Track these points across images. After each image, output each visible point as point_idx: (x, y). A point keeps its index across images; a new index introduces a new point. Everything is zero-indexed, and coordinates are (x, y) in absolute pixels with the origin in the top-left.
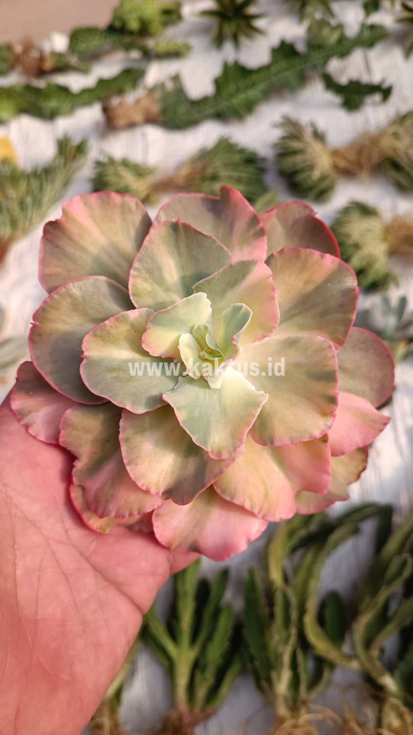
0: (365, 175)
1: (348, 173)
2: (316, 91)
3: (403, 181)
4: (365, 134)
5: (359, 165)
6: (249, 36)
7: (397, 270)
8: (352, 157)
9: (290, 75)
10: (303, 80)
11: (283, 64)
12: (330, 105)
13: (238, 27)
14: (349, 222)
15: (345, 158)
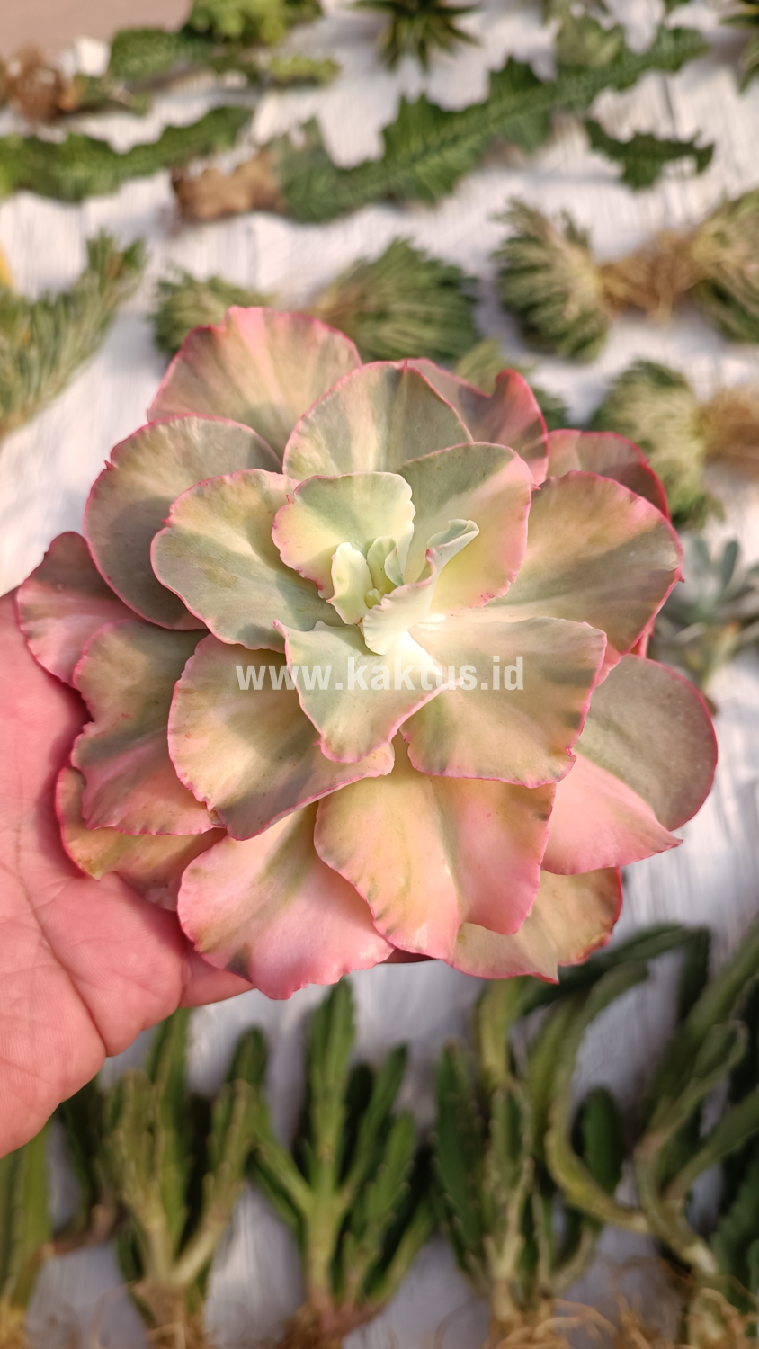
0: (662, 313)
1: (632, 308)
2: (572, 151)
3: (735, 325)
4: (663, 234)
5: (654, 294)
6: (447, 47)
7: (720, 491)
8: (639, 276)
9: (523, 121)
10: (546, 131)
11: (510, 101)
12: (597, 179)
13: (427, 27)
14: (634, 400)
15: (625, 280)
